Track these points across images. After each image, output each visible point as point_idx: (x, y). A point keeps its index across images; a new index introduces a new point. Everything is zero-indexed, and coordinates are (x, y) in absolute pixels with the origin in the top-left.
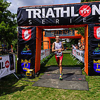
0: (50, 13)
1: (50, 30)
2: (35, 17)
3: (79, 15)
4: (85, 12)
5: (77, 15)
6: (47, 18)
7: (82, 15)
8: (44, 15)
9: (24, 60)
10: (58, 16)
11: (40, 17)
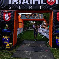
0: (25, 1)
1: (24, 14)
2: (13, 3)
3: (47, 3)
4: (51, 2)
5: (45, 3)
6: (23, 5)
7: (49, 4)
8: (20, 2)
9: (4, 36)
10: (31, 3)
11: (17, 4)
